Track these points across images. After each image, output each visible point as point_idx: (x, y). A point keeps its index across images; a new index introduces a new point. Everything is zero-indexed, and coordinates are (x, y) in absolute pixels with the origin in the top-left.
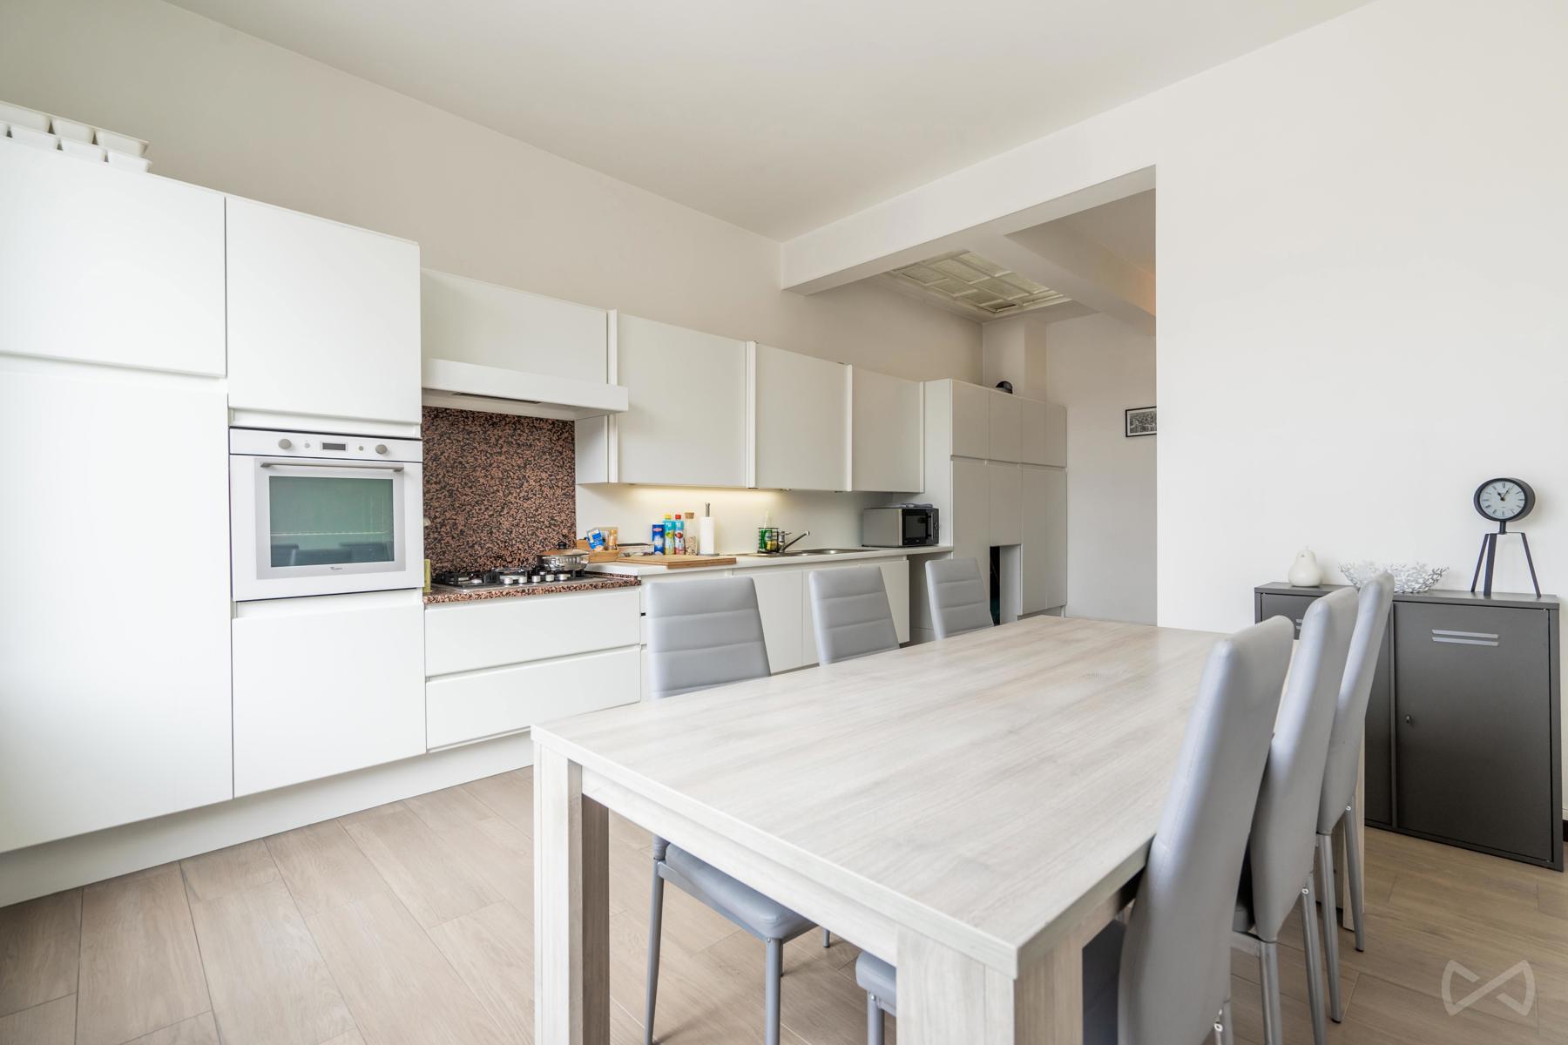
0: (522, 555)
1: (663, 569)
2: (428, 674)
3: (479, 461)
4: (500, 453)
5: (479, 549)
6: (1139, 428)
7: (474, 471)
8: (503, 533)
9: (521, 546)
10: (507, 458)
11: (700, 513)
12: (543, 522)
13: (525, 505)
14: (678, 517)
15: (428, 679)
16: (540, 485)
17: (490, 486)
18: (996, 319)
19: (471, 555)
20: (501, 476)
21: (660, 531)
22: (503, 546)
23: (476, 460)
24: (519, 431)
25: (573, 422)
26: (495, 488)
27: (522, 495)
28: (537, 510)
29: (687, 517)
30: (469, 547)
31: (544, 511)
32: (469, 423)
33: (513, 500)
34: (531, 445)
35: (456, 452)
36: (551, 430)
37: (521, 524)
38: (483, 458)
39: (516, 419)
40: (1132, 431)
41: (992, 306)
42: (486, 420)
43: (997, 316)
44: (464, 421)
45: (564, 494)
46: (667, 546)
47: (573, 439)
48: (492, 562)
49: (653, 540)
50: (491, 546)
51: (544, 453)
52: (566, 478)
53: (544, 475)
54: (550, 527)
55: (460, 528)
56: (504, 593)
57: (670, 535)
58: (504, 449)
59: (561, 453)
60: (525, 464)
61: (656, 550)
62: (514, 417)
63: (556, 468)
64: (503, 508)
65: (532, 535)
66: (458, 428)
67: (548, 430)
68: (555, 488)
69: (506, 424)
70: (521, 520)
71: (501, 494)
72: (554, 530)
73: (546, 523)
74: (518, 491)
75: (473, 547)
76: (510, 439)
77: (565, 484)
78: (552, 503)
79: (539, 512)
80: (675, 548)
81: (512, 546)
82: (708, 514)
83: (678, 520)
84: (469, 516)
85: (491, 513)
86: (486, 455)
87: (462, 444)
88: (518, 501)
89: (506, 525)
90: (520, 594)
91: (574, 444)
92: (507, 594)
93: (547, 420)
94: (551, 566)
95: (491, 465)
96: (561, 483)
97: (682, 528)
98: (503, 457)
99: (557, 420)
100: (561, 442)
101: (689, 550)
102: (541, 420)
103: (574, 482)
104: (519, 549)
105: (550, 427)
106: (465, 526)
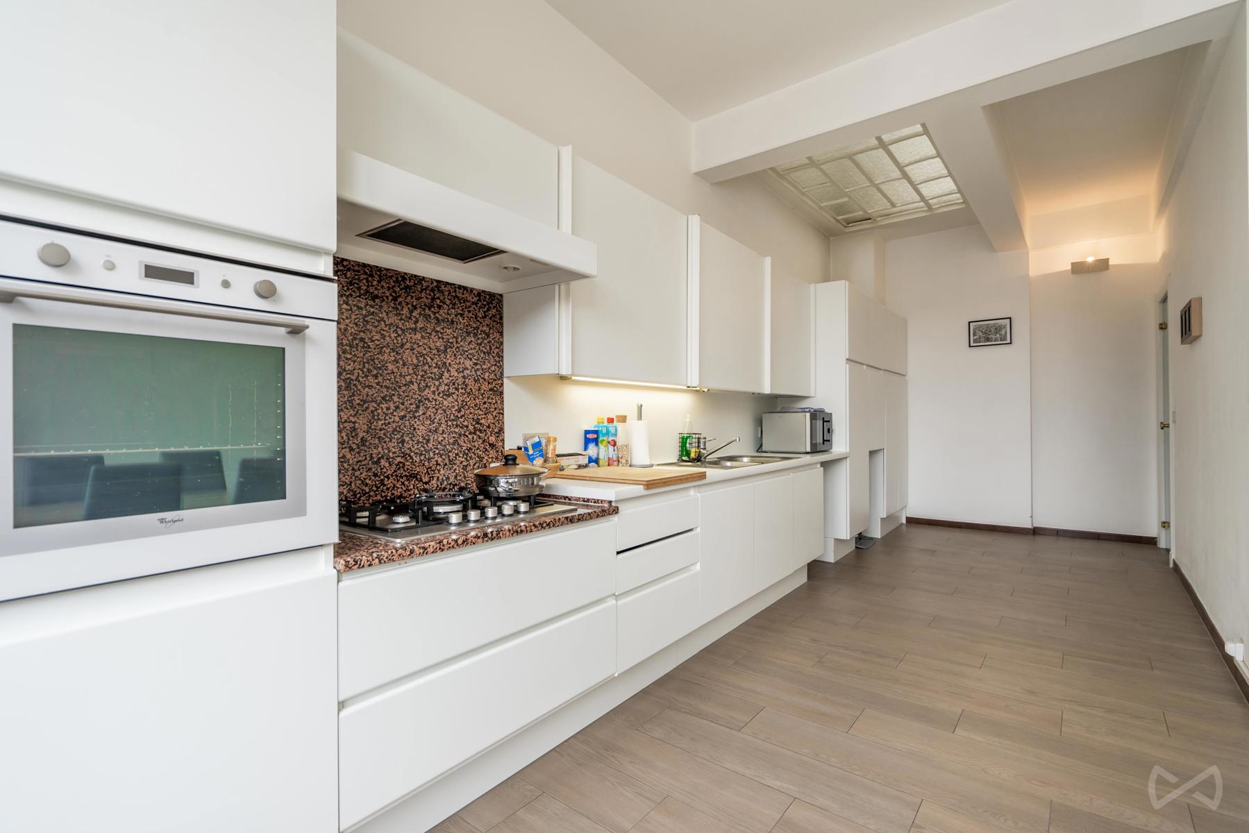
0: (442, 472)
1: (640, 490)
2: (341, 698)
3: (388, 338)
4: (415, 330)
5: (387, 465)
6: (982, 339)
7: (380, 353)
8: (418, 442)
9: (440, 460)
10: (422, 337)
11: (632, 415)
12: (467, 427)
13: (445, 403)
14: (611, 420)
15: (342, 705)
16: (464, 377)
17: (401, 375)
18: (847, 233)
19: (375, 475)
20: (415, 361)
21: (591, 438)
22: (418, 459)
23: (383, 337)
24: (438, 301)
25: (501, 295)
26: (408, 378)
27: (441, 389)
28: (459, 411)
29: (619, 421)
30: (373, 463)
31: (468, 412)
32: (375, 283)
33: (431, 396)
34: (452, 322)
35: (356, 324)
36: (476, 304)
37: (441, 429)
38: (393, 335)
39: (435, 284)
40: (974, 342)
41: (845, 220)
42: (397, 281)
43: (847, 230)
44: (367, 279)
45: (491, 390)
46: (601, 457)
47: (501, 318)
48: (403, 484)
49: (586, 449)
50: (402, 461)
51: (468, 334)
52: (493, 368)
53: (468, 363)
54: (475, 433)
55: (361, 435)
56: (460, 542)
57: (604, 443)
58: (420, 325)
59: (488, 336)
60: (445, 347)
61: (589, 462)
62: (432, 281)
63: (482, 355)
64: (418, 407)
65: (454, 444)
66: (359, 289)
67: (473, 303)
68: (481, 380)
69: (422, 290)
70: (440, 424)
71: (415, 387)
72: (480, 437)
73: (471, 427)
74: (437, 383)
75: (378, 462)
76: (427, 311)
77: (492, 376)
78: (477, 401)
79: (462, 413)
80: (609, 458)
81: (429, 459)
82: (640, 417)
83: (610, 425)
84: (374, 416)
85: (402, 414)
86: (396, 331)
87: (364, 312)
88: (437, 397)
89: (422, 430)
90: (480, 540)
91: (502, 325)
92: (464, 542)
93: (472, 290)
94: (499, 489)
95: (402, 346)
96: (487, 374)
97: (615, 435)
98: (418, 336)
99: (484, 291)
100: (487, 321)
101: (623, 461)
102: (465, 288)
103: (502, 373)
104: (438, 464)
105: (476, 299)
106: (368, 432)
